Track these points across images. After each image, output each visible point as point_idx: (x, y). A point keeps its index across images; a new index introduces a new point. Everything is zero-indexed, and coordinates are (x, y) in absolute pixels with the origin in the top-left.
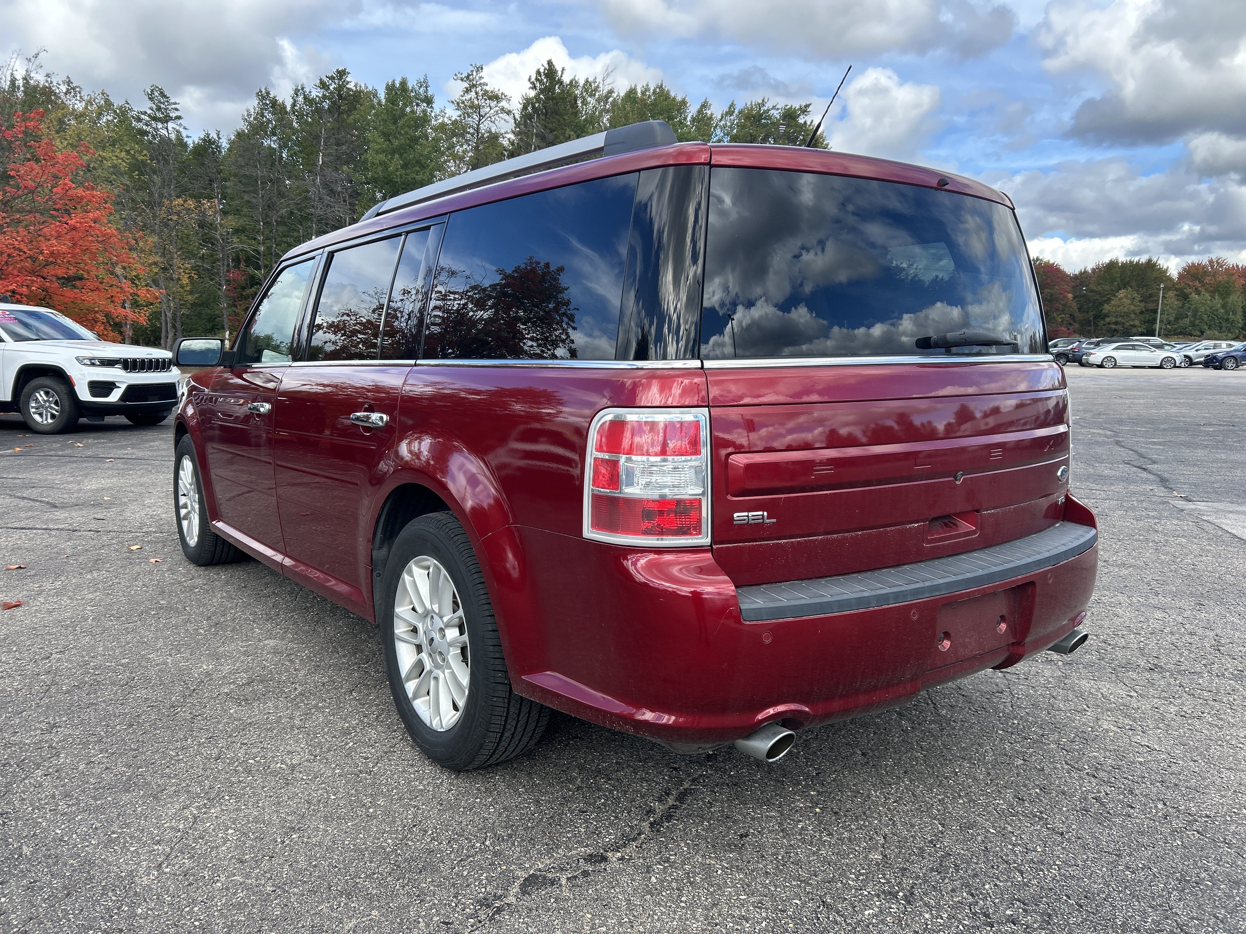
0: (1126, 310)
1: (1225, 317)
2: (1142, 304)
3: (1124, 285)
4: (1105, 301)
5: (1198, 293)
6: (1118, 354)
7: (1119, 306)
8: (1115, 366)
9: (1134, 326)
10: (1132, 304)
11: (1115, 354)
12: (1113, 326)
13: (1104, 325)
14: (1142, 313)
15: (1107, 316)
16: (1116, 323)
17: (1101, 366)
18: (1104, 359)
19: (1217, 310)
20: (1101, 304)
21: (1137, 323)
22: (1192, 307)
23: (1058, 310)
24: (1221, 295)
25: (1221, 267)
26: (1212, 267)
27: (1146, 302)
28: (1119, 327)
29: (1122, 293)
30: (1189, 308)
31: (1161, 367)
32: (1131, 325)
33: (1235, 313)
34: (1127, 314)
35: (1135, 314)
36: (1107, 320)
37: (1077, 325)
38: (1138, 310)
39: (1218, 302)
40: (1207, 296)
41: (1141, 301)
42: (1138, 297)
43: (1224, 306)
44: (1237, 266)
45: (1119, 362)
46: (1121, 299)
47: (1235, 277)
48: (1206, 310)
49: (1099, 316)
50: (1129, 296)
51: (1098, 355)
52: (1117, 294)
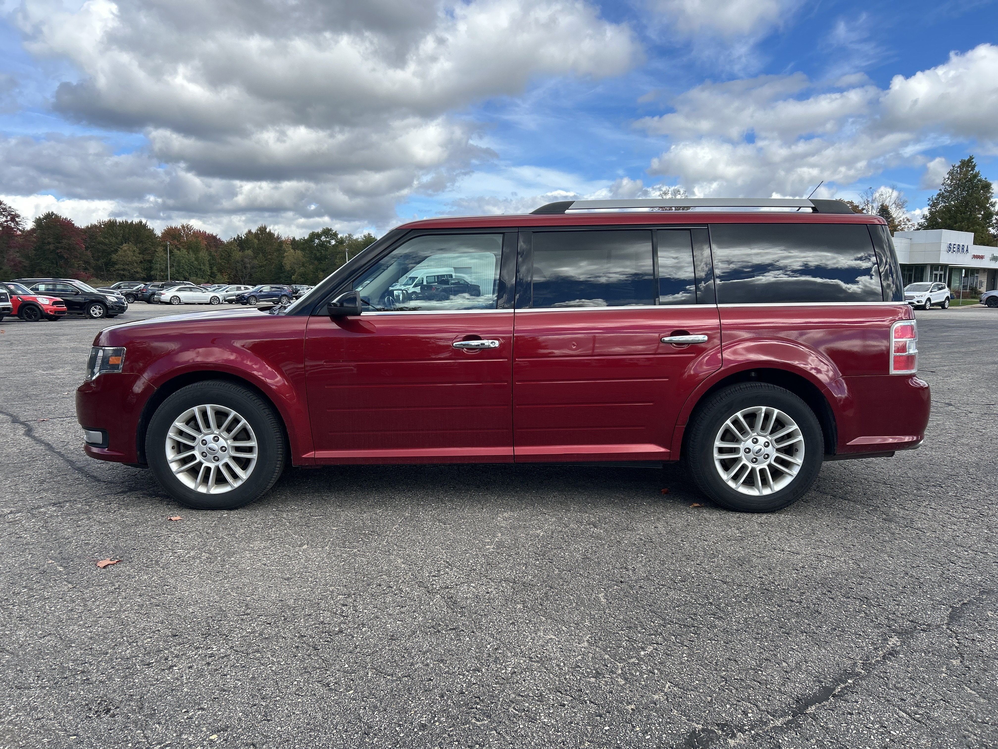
0: (130, 259)
1: (199, 267)
2: (141, 256)
3: (126, 240)
4: (112, 251)
5: (179, 250)
6: (181, 294)
7: (124, 257)
8: (180, 303)
9: (137, 272)
10: (134, 256)
11: (180, 294)
12: (122, 272)
13: (114, 271)
14: (141, 262)
15: (115, 263)
16: (124, 270)
17: (170, 303)
18: (171, 298)
19: (193, 262)
20: (109, 254)
21: (139, 270)
22: (176, 259)
23: (77, 257)
24: (193, 251)
25: (190, 231)
26: (184, 231)
27: (143, 254)
28: (126, 273)
29: (125, 246)
30: (174, 260)
31: (210, 303)
32: (135, 272)
33: (204, 265)
34: (131, 263)
35: (137, 263)
36: (117, 267)
37: (92, 271)
38: (138, 260)
39: (192, 256)
40: (184, 251)
41: (140, 253)
42: (137, 251)
43: (197, 259)
44: (200, 231)
45: (183, 300)
46: (125, 251)
47: (200, 239)
48: (185, 262)
49: (110, 264)
50: (131, 249)
51: (167, 294)
52: (121, 247)
